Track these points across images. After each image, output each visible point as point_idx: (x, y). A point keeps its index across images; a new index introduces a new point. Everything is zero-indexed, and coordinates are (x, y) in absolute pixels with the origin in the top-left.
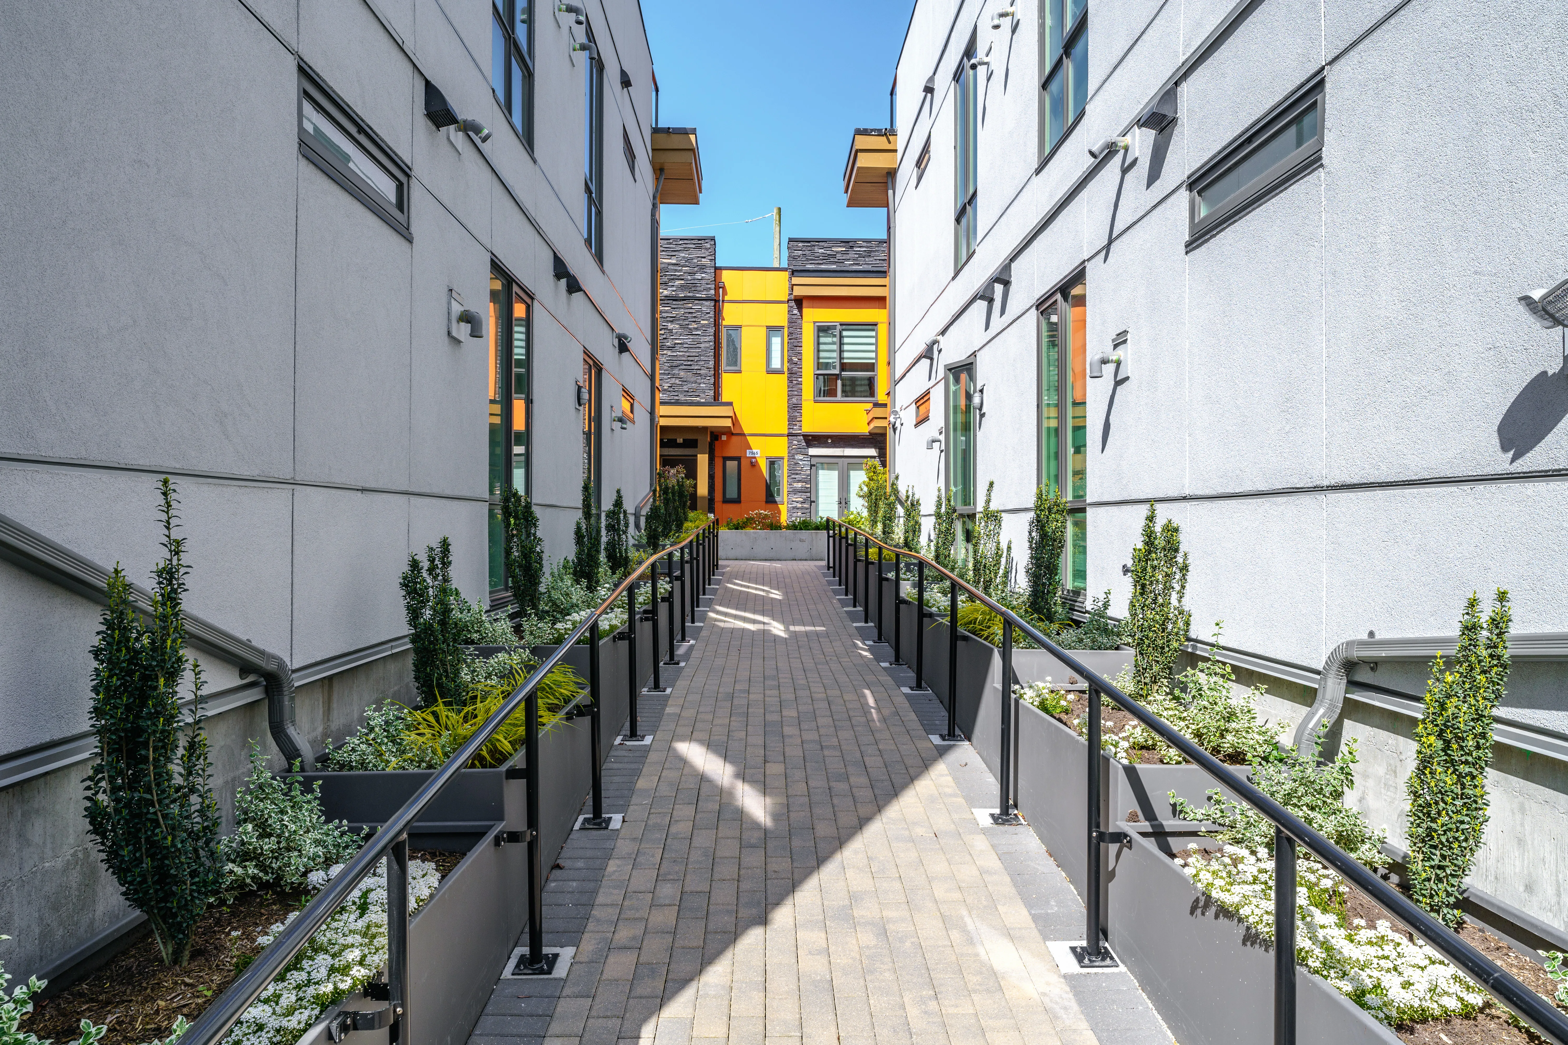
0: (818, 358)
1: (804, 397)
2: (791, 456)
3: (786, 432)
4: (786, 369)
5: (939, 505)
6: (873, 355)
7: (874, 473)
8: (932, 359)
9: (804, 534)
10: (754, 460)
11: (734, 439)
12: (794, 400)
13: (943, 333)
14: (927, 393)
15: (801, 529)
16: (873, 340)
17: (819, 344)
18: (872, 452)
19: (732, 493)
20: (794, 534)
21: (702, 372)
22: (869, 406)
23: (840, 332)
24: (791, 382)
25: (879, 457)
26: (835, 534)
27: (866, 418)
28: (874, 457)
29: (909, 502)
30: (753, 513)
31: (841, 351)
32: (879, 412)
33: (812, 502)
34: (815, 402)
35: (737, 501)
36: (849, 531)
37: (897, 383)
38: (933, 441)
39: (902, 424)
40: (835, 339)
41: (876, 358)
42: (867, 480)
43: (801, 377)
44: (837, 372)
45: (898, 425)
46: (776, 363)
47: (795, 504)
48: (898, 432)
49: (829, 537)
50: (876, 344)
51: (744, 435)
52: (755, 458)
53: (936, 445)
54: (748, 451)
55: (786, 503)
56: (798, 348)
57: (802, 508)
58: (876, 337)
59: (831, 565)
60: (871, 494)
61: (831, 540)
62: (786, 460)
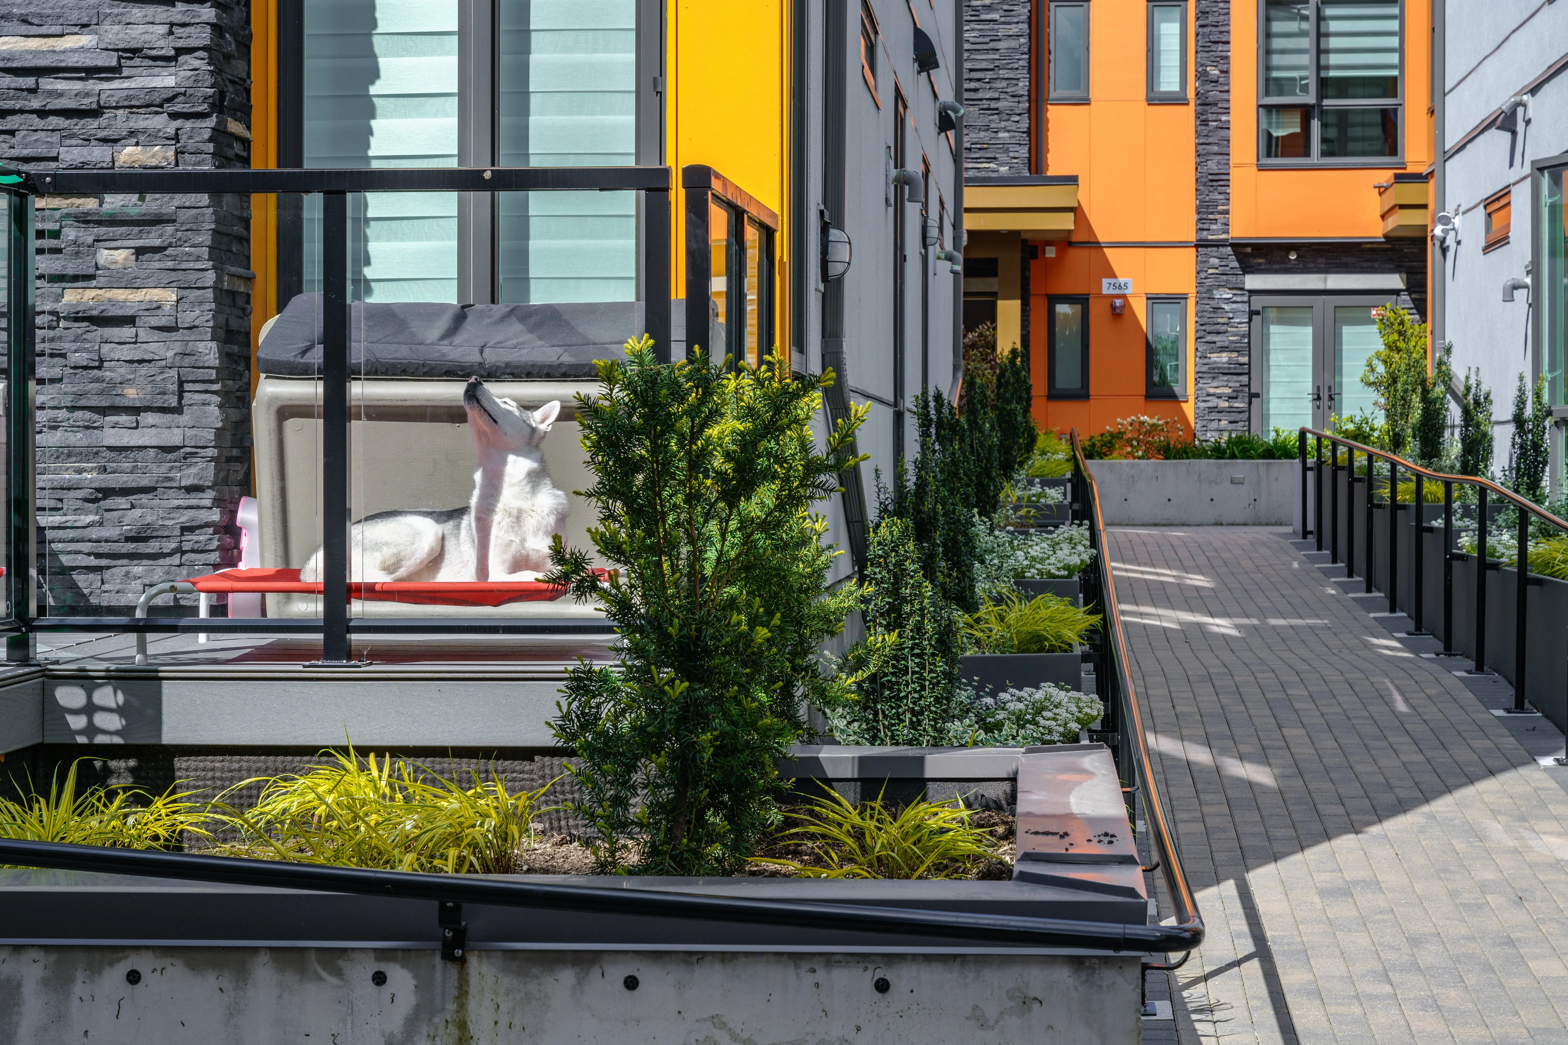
0: (1268, 68)
1: (1234, 159)
2: (1205, 293)
3: (1192, 237)
4: (1191, 94)
5: (1521, 404)
6: (1394, 58)
7: (1400, 333)
8: (1514, 133)
9: (1241, 468)
10: (1118, 302)
11: (1075, 255)
12: (1212, 165)
13: (1534, 91)
14: (1505, 192)
15: (1233, 456)
16: (1394, 25)
17: (1268, 35)
18: (1395, 281)
19: (1068, 378)
20: (1219, 467)
21: (1000, 105)
22: (1385, 177)
23: (1318, 10)
24: (1205, 123)
25: (1409, 290)
26: (1320, 464)
27: (1375, 204)
28: (1396, 292)
29: (1470, 397)
30: (1124, 422)
31: (1320, 51)
32: (1409, 193)
33: (1253, 396)
34: (1261, 168)
35: (1082, 394)
36: (1356, 453)
37: (1448, 156)
38: (1515, 287)
39: (1459, 243)
40: (1305, 26)
41: (1401, 66)
42: (1382, 348)
43: (1227, 111)
44: (1310, 98)
45: (1450, 241)
46: (1170, 82)
47: (1213, 402)
48: (1450, 255)
49: (1305, 469)
50: (1401, 34)
51: (1095, 245)
52: (1124, 297)
53: (1521, 295)
54: (1105, 281)
55: (1192, 400)
56: (1221, 47)
57: (1230, 411)
58: (1401, 18)
59: (1311, 526)
60: (1395, 381)
61: (1310, 475)
62: (1191, 303)
